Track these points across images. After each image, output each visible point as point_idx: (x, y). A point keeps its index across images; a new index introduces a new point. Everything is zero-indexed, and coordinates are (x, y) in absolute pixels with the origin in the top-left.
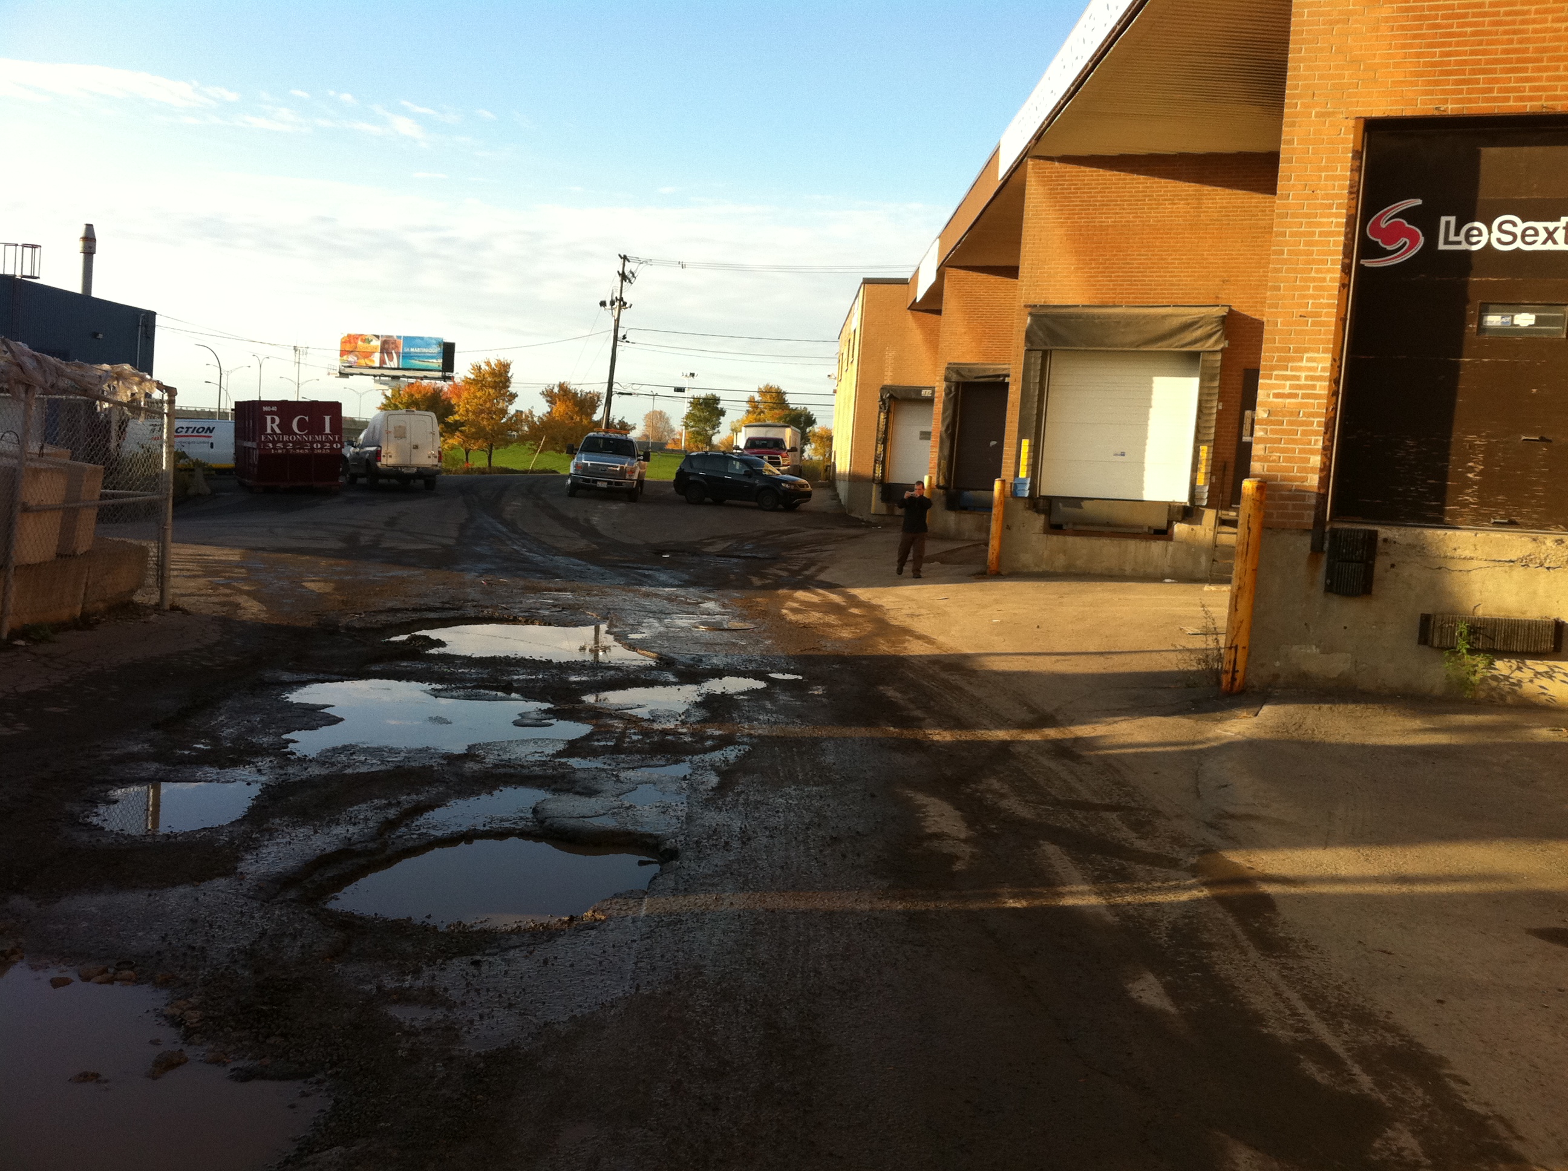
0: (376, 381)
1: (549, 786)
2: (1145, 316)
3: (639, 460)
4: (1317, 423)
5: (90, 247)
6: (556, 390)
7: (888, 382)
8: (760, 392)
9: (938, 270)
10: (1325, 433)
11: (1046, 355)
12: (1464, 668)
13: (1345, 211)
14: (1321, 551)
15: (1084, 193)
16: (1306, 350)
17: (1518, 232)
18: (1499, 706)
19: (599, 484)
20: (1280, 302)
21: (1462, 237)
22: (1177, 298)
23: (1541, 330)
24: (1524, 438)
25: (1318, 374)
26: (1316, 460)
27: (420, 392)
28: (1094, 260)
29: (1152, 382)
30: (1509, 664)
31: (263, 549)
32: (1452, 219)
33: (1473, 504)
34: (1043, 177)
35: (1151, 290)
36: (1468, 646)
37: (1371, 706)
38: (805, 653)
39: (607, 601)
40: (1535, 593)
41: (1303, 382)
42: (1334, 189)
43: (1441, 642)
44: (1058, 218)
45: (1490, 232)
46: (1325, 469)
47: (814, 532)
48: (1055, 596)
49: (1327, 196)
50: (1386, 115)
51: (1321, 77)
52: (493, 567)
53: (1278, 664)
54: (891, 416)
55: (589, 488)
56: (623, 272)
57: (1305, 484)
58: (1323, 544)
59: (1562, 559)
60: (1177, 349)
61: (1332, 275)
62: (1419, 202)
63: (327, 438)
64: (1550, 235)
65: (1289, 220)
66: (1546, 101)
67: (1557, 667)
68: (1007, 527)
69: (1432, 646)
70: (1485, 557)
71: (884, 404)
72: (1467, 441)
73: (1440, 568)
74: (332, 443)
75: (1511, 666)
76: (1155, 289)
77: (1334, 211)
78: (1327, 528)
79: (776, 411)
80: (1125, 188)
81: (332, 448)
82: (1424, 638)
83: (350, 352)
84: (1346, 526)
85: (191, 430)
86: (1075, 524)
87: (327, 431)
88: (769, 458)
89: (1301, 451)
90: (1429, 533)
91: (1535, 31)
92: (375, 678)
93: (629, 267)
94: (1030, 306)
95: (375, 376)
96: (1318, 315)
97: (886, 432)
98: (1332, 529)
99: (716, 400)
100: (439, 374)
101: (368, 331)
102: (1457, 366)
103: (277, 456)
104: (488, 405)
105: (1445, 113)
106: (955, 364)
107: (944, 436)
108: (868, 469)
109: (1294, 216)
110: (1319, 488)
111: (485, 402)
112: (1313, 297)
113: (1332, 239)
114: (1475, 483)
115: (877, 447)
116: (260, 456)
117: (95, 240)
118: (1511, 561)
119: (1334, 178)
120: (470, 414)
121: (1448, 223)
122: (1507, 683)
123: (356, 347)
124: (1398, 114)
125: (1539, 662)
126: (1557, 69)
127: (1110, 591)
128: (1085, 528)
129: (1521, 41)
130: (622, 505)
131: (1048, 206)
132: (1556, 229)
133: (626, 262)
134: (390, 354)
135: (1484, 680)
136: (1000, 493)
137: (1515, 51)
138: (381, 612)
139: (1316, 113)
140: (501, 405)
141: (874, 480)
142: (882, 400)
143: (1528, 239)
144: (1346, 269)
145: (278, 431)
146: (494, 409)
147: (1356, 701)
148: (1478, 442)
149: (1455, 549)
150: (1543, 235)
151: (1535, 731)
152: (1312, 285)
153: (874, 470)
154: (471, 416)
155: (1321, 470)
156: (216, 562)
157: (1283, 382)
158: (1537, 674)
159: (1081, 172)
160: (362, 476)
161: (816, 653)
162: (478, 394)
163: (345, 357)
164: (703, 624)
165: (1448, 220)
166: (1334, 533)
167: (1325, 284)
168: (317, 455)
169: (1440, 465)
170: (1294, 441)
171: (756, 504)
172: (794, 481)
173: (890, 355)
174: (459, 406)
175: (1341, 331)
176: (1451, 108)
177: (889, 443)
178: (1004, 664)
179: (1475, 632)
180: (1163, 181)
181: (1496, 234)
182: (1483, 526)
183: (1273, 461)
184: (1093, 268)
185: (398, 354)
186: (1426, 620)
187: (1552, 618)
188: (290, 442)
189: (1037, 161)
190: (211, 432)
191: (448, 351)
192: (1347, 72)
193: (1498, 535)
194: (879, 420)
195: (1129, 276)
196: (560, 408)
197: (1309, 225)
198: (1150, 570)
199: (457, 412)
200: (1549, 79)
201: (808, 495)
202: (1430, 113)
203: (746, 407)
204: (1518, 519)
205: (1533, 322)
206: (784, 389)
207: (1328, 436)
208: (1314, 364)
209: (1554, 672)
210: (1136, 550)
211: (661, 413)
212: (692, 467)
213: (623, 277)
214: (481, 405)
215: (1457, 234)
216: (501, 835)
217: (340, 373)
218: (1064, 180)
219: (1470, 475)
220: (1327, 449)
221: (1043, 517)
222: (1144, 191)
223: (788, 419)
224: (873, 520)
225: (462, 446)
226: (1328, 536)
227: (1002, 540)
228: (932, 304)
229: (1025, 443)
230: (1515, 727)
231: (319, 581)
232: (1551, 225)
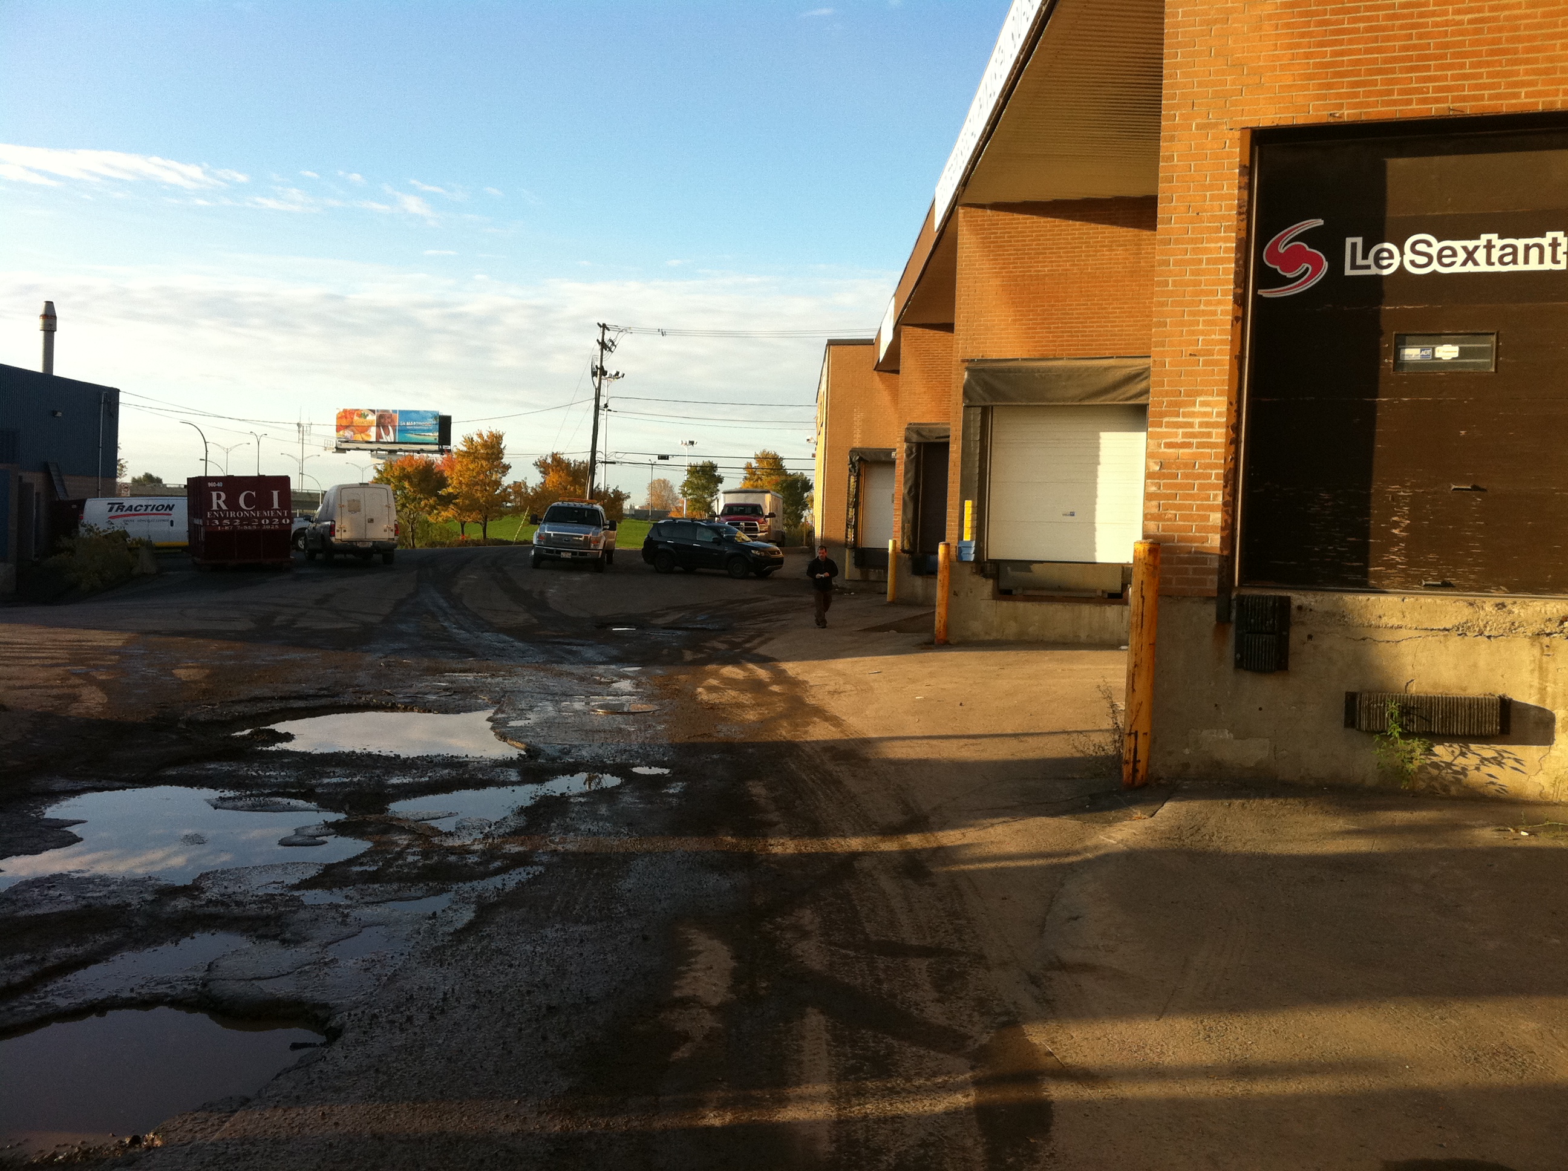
0: (372, 456)
1: (255, 931)
2: (1087, 369)
3: (604, 529)
4: (1216, 476)
5: (51, 325)
6: (549, 461)
7: (857, 444)
8: (757, 458)
9: (895, 329)
10: (1225, 487)
11: (986, 411)
12: (1398, 755)
13: (1234, 235)
14: (1229, 621)
15: (1018, 241)
16: (1199, 393)
17: (1434, 251)
18: (1442, 798)
19: (563, 555)
20: (1167, 339)
21: (1370, 261)
22: (1119, 349)
23: (1466, 363)
24: (1454, 487)
25: (1214, 419)
26: (1216, 518)
27: (412, 465)
28: (1032, 311)
29: (1099, 438)
30: (1450, 749)
31: (155, 632)
32: (1359, 240)
33: (1401, 564)
34: (975, 226)
35: (1092, 341)
36: (1400, 730)
37: (1290, 800)
38: (692, 740)
39: (509, 683)
40: (1475, 665)
41: (1197, 429)
42: (1221, 210)
43: (1369, 724)
44: (992, 269)
45: (1402, 254)
46: (1228, 528)
47: (777, 600)
48: (996, 668)
49: (1213, 219)
50: (1275, 124)
51: (1200, 85)
52: (405, 646)
53: (1187, 751)
54: (862, 479)
55: (553, 559)
56: (603, 340)
57: (1205, 545)
58: (1230, 613)
59: (1504, 626)
60: (1121, 403)
61: (1222, 307)
62: (1320, 222)
63: (276, 513)
64: (1470, 256)
65: (1172, 246)
66: (1452, 103)
67: (1506, 752)
68: (954, 593)
69: (1360, 730)
70: (1414, 626)
71: (854, 466)
72: (1390, 493)
73: (1364, 639)
74: (280, 518)
75: (1453, 752)
76: (1097, 340)
77: (1222, 234)
78: (1234, 595)
79: (773, 477)
80: (1061, 235)
81: (280, 524)
82: (1351, 719)
83: (346, 427)
84: (1256, 592)
85: (150, 508)
86: (1025, 588)
87: (276, 506)
88: (746, 524)
89: (1199, 507)
90: (1348, 598)
91: (1436, 25)
92: (165, 784)
93: (608, 335)
94: (967, 361)
95: (372, 451)
96: (1210, 353)
97: (857, 496)
98: (1238, 596)
99: (713, 467)
100: (436, 448)
101: (363, 406)
102: (1373, 406)
103: (224, 533)
104: (482, 477)
105: (1341, 120)
106: (915, 424)
107: (907, 498)
108: (840, 533)
109: (1178, 241)
110: (1221, 549)
111: (478, 473)
112: (1202, 333)
113: (1221, 267)
114: (1402, 540)
115: (848, 511)
116: (206, 533)
117: (55, 317)
118: (1445, 630)
119: (1221, 198)
120: (464, 487)
121: (1354, 245)
122: (1449, 771)
123: (352, 422)
124: (1289, 122)
125: (1485, 746)
126: (1462, 66)
127: (1058, 660)
128: (1036, 593)
129: (1420, 36)
130: (586, 576)
131: (982, 256)
132: (1476, 248)
133: (606, 331)
134: (385, 428)
135: (1422, 768)
136: (945, 558)
137: (1414, 47)
138: (241, 702)
139: (1197, 125)
140: (494, 478)
141: (846, 545)
142: (852, 462)
143: (1446, 261)
144: (1240, 300)
145: (224, 507)
146: (487, 481)
147: (1273, 795)
148: (1402, 493)
149: (1380, 617)
150: (1462, 256)
151: (1477, 832)
152: (1201, 319)
153: (847, 534)
154: (465, 488)
155: (1223, 529)
156: (93, 648)
157: (1175, 430)
158: (1483, 760)
159: (1014, 219)
160: (320, 551)
161: (706, 740)
162: (471, 466)
163: (341, 432)
164: (601, 707)
165: (1354, 242)
166: (1241, 599)
167: (1216, 318)
168: (266, 531)
169: (1360, 520)
170: (1192, 497)
171: (725, 572)
172: (765, 547)
173: (858, 417)
174: (452, 478)
175: (1237, 372)
176: (1347, 114)
177: (860, 507)
178: (904, 750)
179: (1408, 713)
180: (1100, 226)
181: (1409, 256)
182: (1413, 589)
183: (1169, 520)
184: (1031, 320)
185: (394, 427)
186: (1351, 699)
187: (1497, 695)
188: (237, 518)
189: (969, 209)
190: (171, 509)
191: (444, 424)
192: (1228, 78)
193: (1429, 600)
194: (849, 484)
195: (1068, 327)
196: (554, 477)
197: (1195, 251)
198: (1107, 636)
199: (450, 485)
200: (1454, 78)
201: (780, 561)
202: (1324, 121)
203: (743, 473)
204: (1453, 581)
205: (1456, 355)
206: (781, 455)
207: (1228, 490)
208: (1208, 409)
209: (1503, 757)
210: (1088, 613)
211: (664, 481)
212: (660, 535)
213: (603, 345)
214: (474, 477)
215: (1365, 256)
216: (146, 1003)
217: (336, 448)
218: (997, 229)
219: (1396, 531)
220: (1229, 506)
221: (991, 582)
222: (1080, 238)
223: (784, 485)
224: (848, 586)
225: (456, 518)
226: (1234, 604)
227: (949, 607)
228: (891, 365)
229: (968, 504)
230: (1455, 826)
231: (193, 667)
232: (1470, 244)
